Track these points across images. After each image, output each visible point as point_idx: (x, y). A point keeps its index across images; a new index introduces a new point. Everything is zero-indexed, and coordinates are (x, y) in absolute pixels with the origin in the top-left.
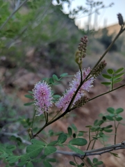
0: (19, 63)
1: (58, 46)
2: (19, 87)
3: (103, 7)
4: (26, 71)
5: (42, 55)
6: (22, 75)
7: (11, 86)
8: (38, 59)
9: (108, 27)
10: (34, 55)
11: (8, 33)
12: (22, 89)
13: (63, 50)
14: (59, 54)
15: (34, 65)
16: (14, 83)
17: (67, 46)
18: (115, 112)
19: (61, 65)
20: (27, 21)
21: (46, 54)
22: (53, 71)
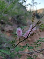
0: (6, 22)
1: (20, 17)
2: (6, 31)
3: (37, 4)
4: (9, 25)
5: (14, 20)
6: (7, 26)
7: (3, 30)
8: (13, 21)
9: (37, 10)
10: (11, 20)
11: (5, 12)
12: (7, 32)
13: (22, 18)
14: (20, 19)
15: (11, 23)
16: (4, 29)
17: (23, 17)
18: (42, 39)
19: (21, 23)
20: (11, 8)
21: (16, 19)
22: (18, 25)
